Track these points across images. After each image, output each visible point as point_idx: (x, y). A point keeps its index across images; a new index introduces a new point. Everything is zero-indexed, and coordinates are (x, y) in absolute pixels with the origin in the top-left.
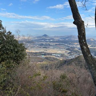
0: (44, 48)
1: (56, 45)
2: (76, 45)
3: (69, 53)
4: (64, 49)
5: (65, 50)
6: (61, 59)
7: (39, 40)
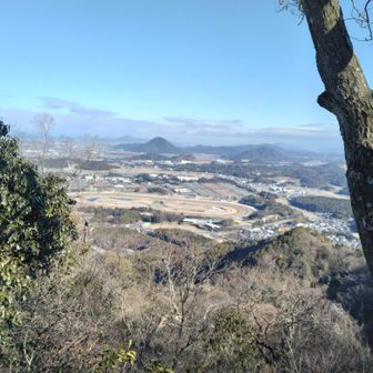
0: (151, 191)
1: (202, 181)
2: (282, 185)
3: (251, 217)
4: (235, 199)
5: (235, 203)
6: (221, 241)
7: (135, 158)
